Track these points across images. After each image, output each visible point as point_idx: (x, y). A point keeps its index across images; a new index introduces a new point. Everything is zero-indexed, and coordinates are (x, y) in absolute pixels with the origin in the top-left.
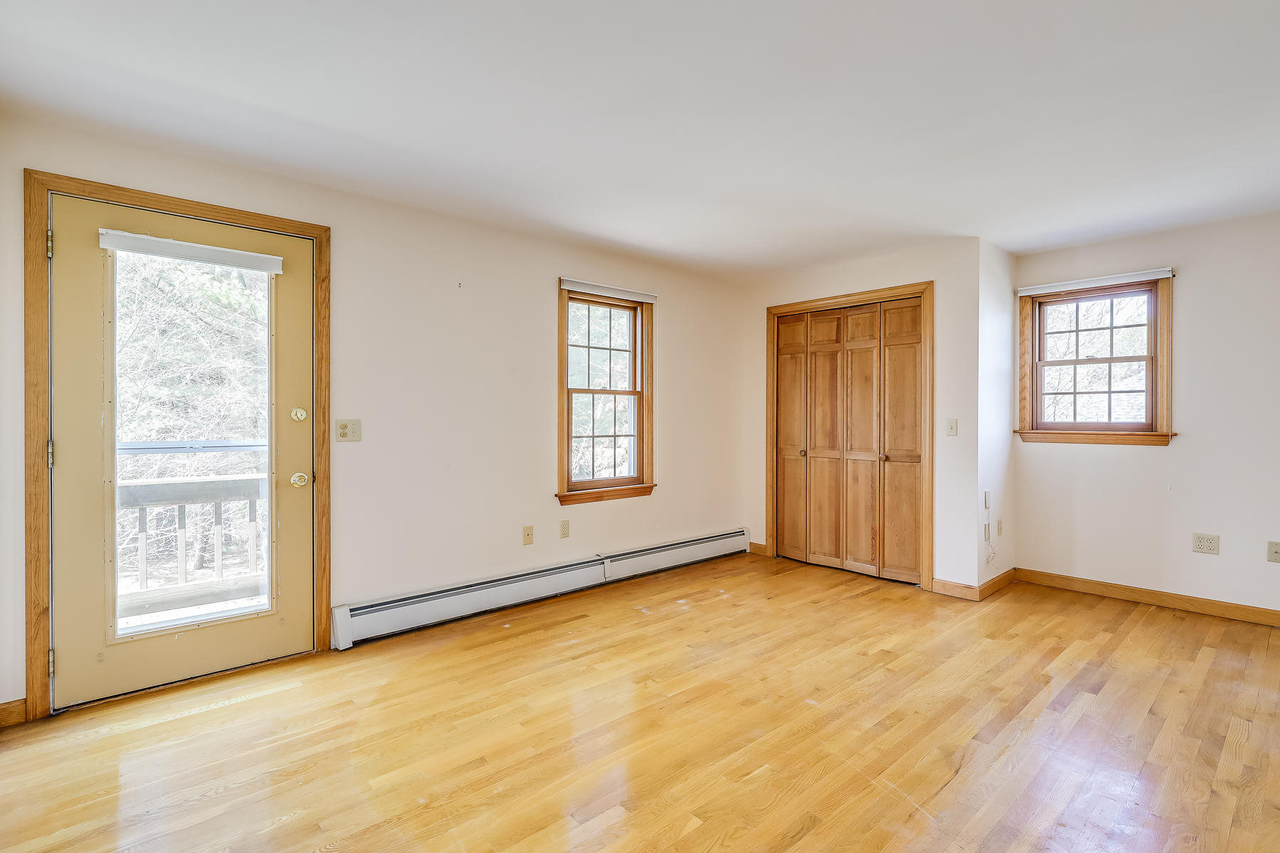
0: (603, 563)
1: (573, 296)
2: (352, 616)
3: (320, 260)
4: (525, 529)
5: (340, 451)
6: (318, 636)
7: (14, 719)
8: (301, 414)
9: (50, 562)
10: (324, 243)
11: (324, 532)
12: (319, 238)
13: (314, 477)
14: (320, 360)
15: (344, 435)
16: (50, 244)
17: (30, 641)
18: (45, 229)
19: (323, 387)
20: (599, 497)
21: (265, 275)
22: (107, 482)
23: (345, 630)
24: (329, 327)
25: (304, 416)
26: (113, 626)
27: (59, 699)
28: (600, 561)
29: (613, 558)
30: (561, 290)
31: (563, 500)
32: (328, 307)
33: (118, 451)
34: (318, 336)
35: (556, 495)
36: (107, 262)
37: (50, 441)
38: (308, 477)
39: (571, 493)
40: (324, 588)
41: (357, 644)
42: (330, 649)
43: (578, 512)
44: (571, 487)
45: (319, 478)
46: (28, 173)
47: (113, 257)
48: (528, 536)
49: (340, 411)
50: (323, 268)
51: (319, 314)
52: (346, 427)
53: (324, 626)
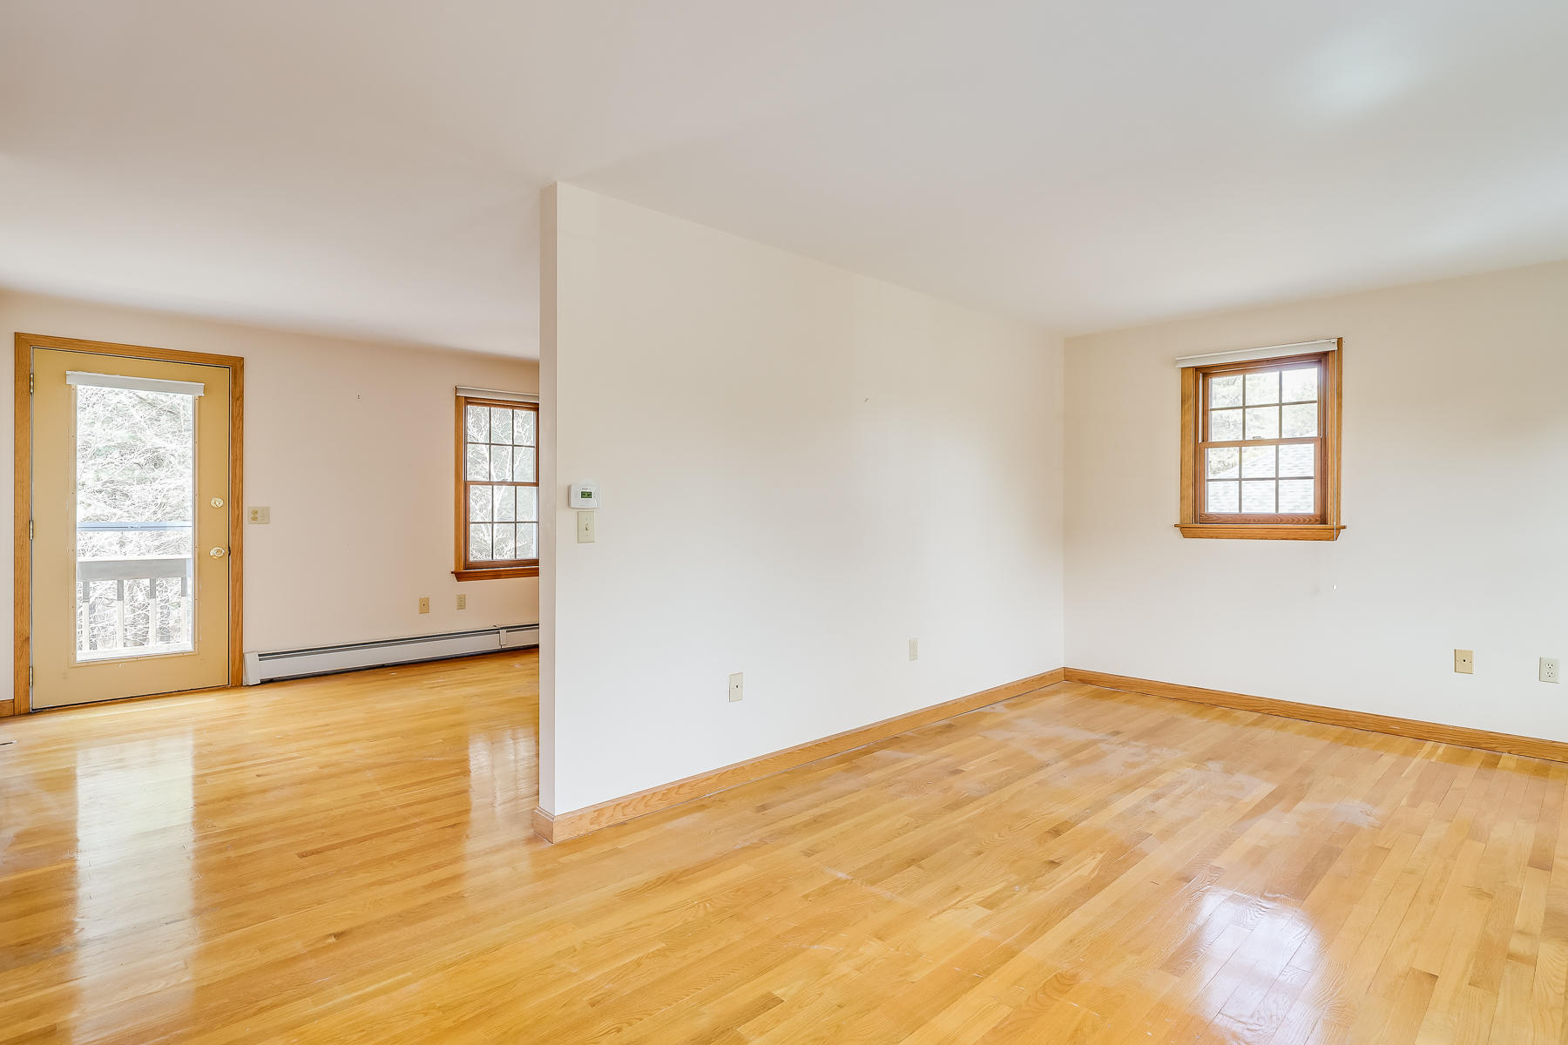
0: (499, 633)
1: (469, 401)
2: (260, 660)
3: (235, 383)
4: (421, 600)
5: (250, 530)
6: (232, 674)
7: (6, 712)
8: (218, 502)
9: (30, 606)
10: (239, 371)
11: (237, 593)
12: (235, 367)
13: (229, 551)
14: (235, 461)
15: (255, 519)
16: (32, 384)
17: (17, 659)
18: (27, 372)
19: (237, 482)
20: (497, 575)
21: (190, 398)
22: (71, 551)
23: (255, 670)
24: (242, 434)
25: (222, 503)
26: (74, 655)
27: (37, 702)
28: (496, 631)
29: (509, 629)
30: (457, 397)
31: (460, 576)
32: (242, 419)
33: (78, 529)
34: (233, 443)
35: (452, 573)
36: (71, 394)
37: (31, 521)
38: (224, 551)
39: (467, 571)
40: (238, 638)
41: (264, 682)
42: (242, 685)
43: (474, 588)
44: (468, 565)
45: (234, 552)
46: (18, 337)
47: (75, 389)
48: (424, 606)
49: (251, 501)
50: (238, 389)
51: (233, 425)
52: (256, 512)
53: (237, 666)
